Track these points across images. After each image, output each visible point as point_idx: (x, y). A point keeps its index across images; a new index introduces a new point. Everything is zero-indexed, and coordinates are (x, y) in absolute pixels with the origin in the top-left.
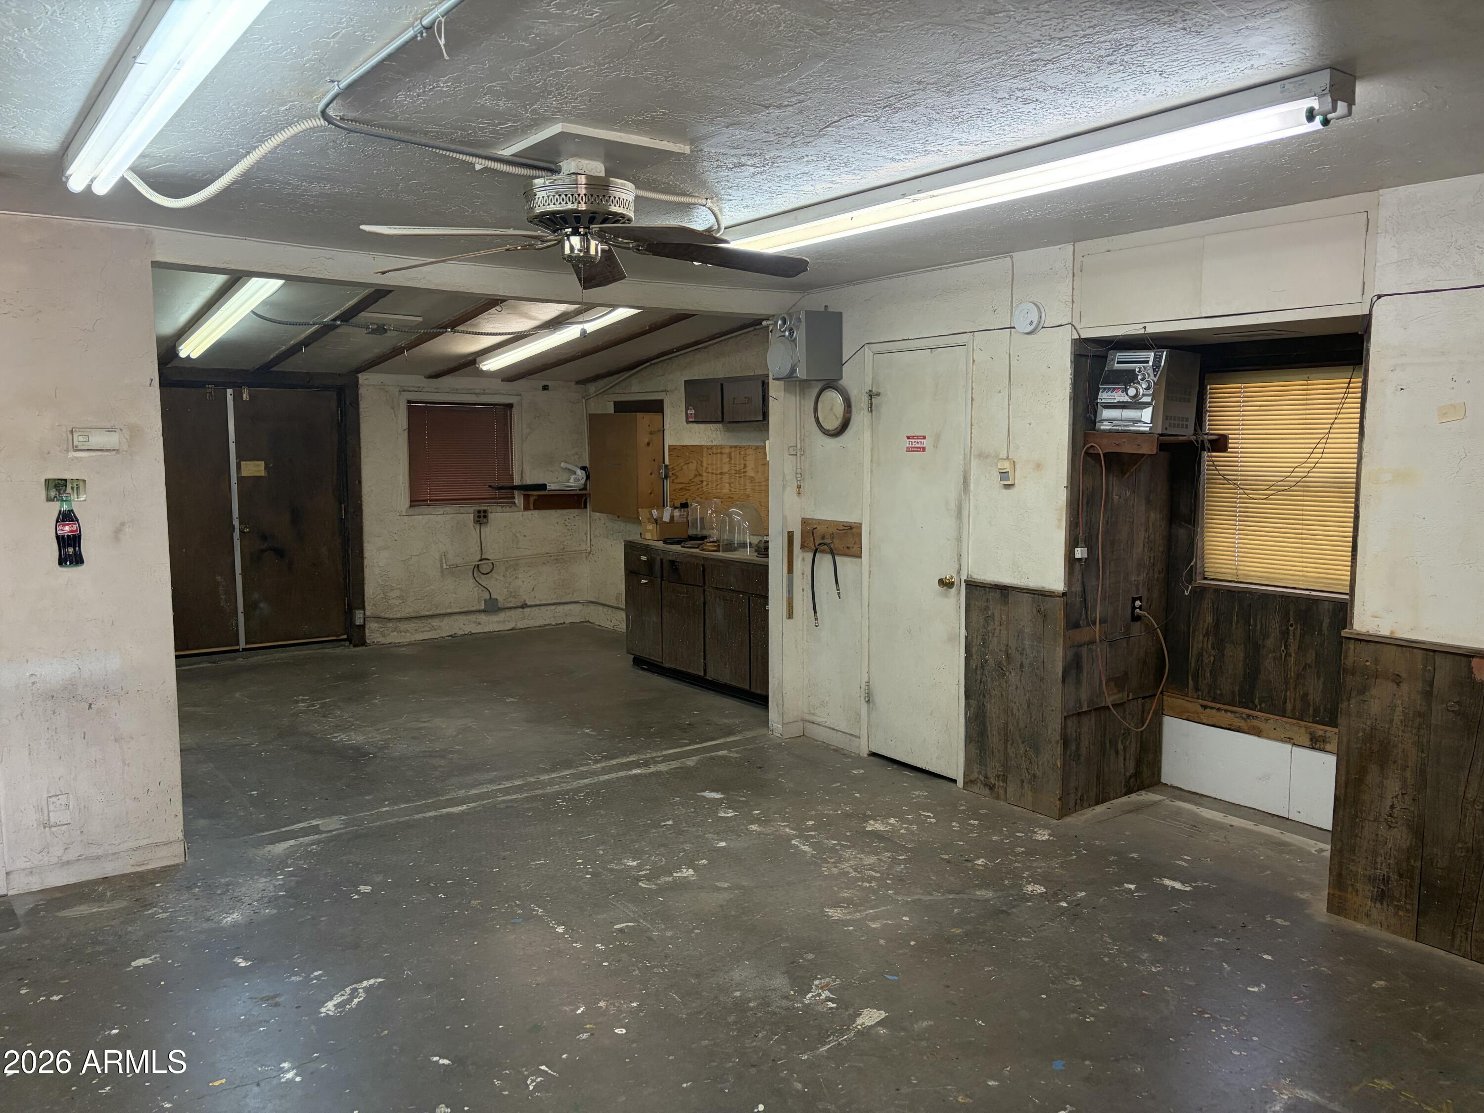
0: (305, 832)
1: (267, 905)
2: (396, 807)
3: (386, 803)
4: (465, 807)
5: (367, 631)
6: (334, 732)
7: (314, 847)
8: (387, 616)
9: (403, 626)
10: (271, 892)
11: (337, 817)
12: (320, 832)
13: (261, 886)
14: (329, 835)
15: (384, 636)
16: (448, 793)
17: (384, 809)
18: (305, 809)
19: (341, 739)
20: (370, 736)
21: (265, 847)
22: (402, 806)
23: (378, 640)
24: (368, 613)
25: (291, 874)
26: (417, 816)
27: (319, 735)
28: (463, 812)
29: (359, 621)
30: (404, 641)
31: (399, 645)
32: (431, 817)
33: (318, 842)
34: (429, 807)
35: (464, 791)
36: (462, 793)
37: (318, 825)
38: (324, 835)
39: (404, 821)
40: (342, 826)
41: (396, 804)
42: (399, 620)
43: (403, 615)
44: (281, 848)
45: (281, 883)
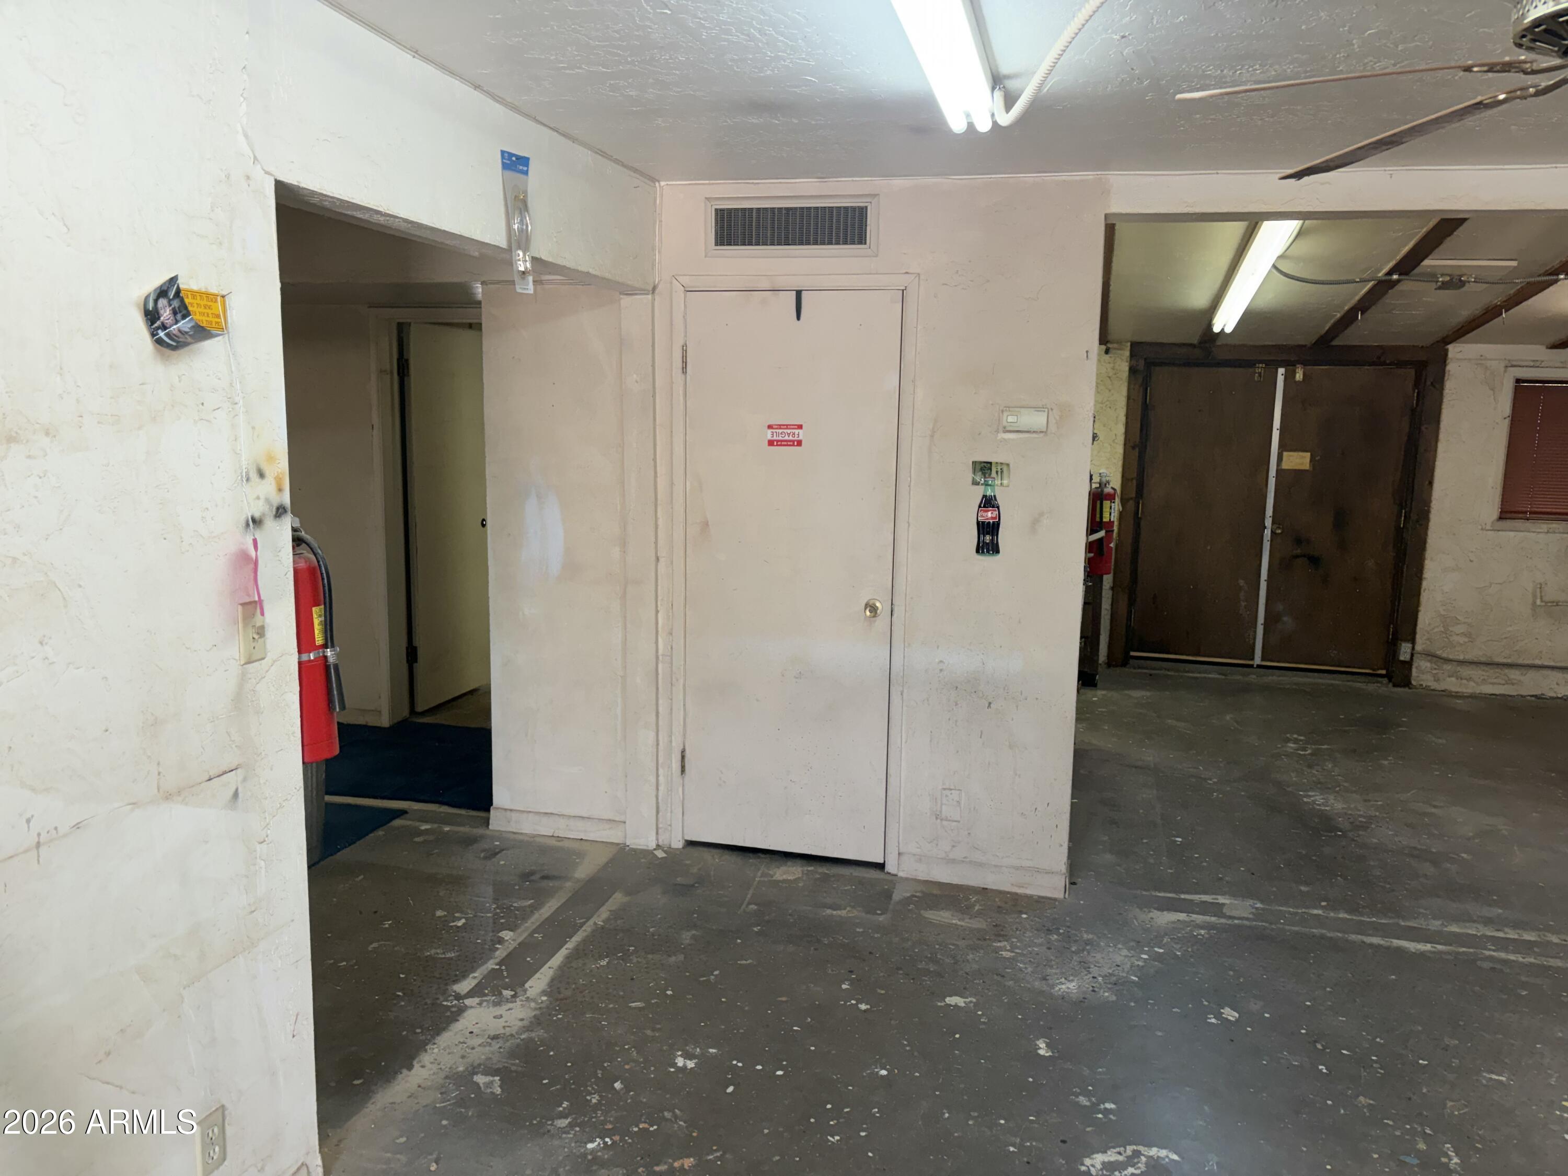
0: (1204, 909)
1: (1109, 986)
2: (1332, 914)
3: (1324, 904)
4: (1428, 947)
5: (1414, 670)
6: (1312, 789)
7: (1203, 932)
8: (1444, 655)
9: (1466, 671)
10: (1123, 971)
11: (1251, 902)
12: (1221, 915)
13: (1118, 959)
14: (1230, 922)
15: (1437, 680)
16: (1415, 918)
17: (1315, 912)
18: (1221, 879)
19: (1314, 802)
20: (1352, 806)
21: (1150, 912)
22: (1341, 915)
23: (1429, 684)
24: (1418, 648)
25: (1158, 958)
26: (1353, 937)
27: (1289, 789)
28: (1422, 954)
29: (1404, 655)
30: (1465, 691)
31: (1458, 696)
32: (1371, 945)
33: (1209, 927)
34: (1377, 930)
35: (1439, 922)
36: (1435, 925)
37: (1223, 904)
38: (1223, 921)
39: (1331, 938)
40: (1251, 916)
41: (1334, 909)
42: (1462, 663)
43: (1469, 657)
44: (1165, 918)
45: (1141, 963)
